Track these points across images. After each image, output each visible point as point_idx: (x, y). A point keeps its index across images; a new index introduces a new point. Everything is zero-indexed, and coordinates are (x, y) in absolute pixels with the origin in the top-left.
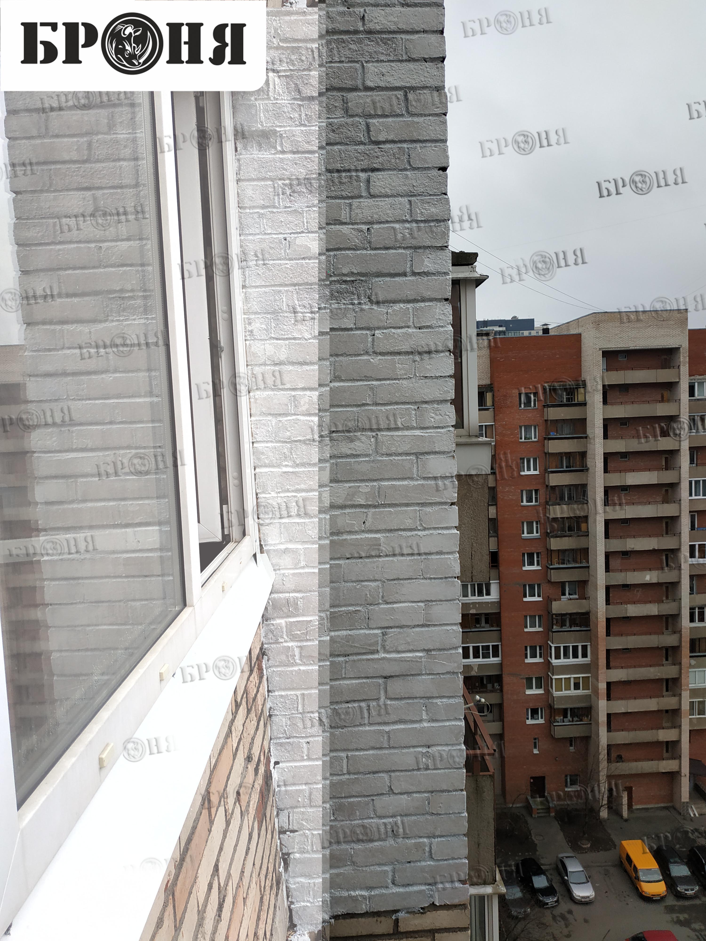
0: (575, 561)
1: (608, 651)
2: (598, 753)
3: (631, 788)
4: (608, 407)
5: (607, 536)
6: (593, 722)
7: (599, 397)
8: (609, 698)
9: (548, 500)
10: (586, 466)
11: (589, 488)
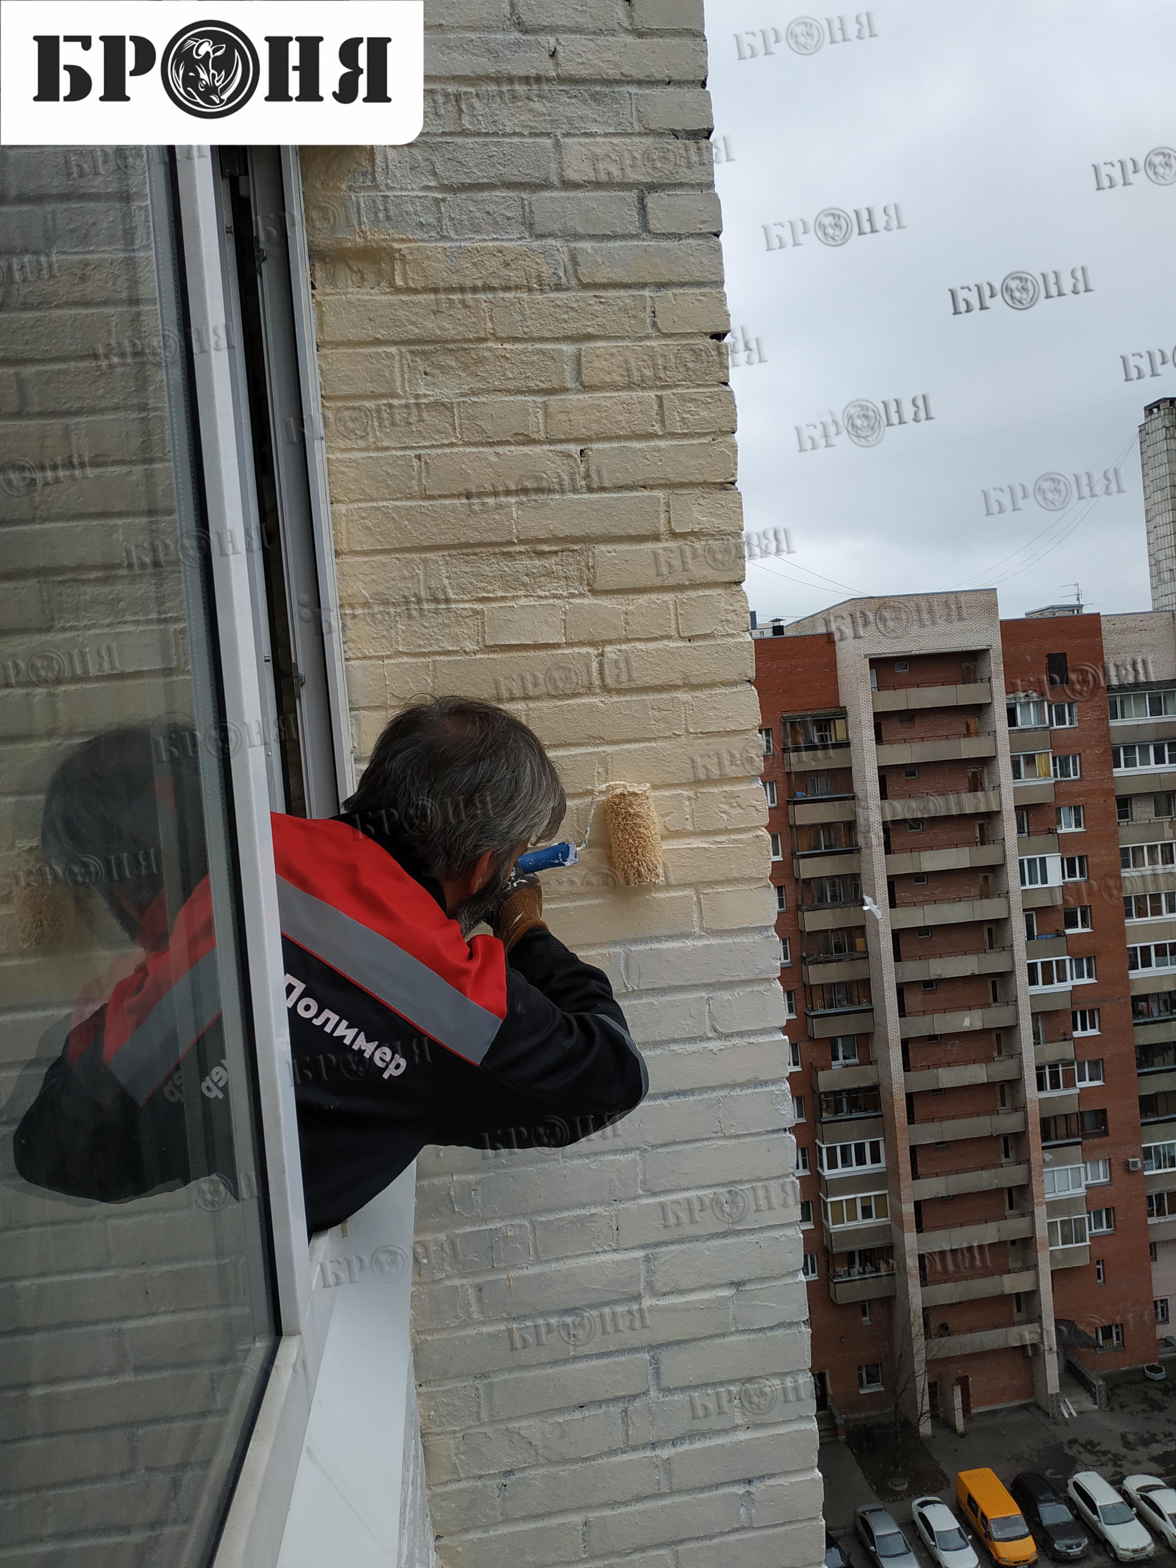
0: (850, 1002)
1: (913, 1149)
2: (909, 1325)
3: (967, 1378)
4: (885, 748)
5: (897, 957)
6: (897, 1274)
7: (869, 733)
8: (920, 1229)
9: (800, 903)
10: (857, 845)
11: (863, 879)
